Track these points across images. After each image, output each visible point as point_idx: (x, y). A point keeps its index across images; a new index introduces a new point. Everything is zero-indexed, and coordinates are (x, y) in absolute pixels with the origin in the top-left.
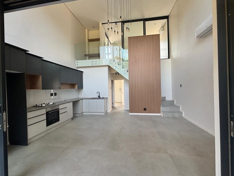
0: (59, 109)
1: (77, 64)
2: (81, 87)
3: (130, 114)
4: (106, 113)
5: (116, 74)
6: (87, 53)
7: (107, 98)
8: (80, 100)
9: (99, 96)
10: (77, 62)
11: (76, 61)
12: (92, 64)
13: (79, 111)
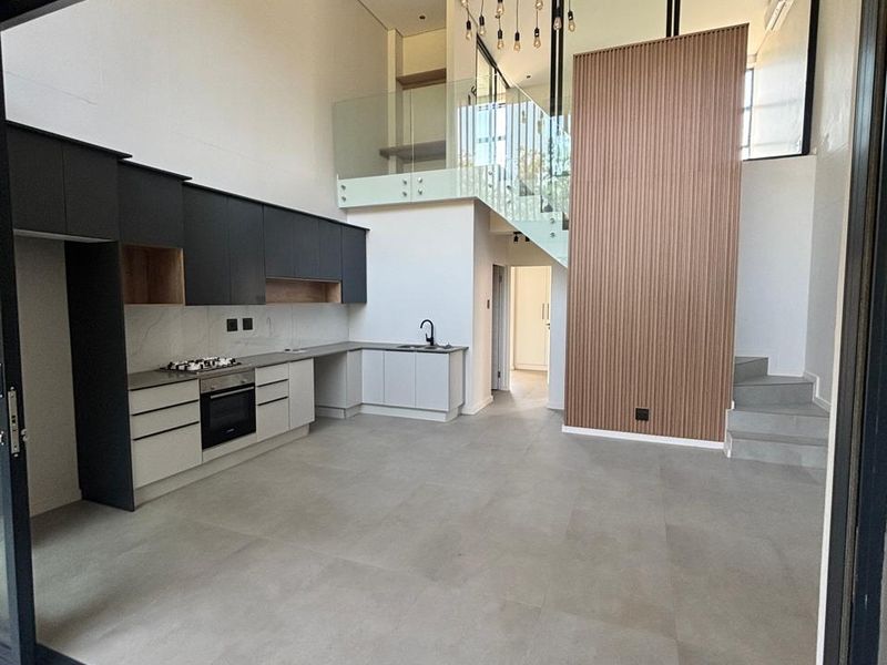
0: (253, 384)
1: (340, 193)
2: (356, 296)
3: (566, 429)
4: (460, 415)
5: (516, 239)
6: (392, 144)
7: (465, 350)
8: (348, 353)
9: (431, 340)
10: (343, 187)
11: (340, 183)
12: (405, 194)
13: (343, 399)
